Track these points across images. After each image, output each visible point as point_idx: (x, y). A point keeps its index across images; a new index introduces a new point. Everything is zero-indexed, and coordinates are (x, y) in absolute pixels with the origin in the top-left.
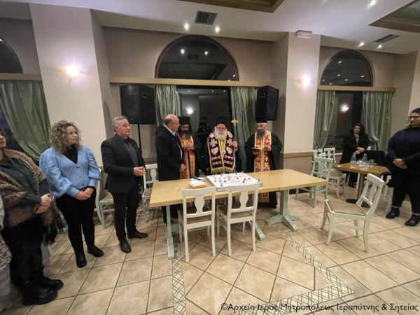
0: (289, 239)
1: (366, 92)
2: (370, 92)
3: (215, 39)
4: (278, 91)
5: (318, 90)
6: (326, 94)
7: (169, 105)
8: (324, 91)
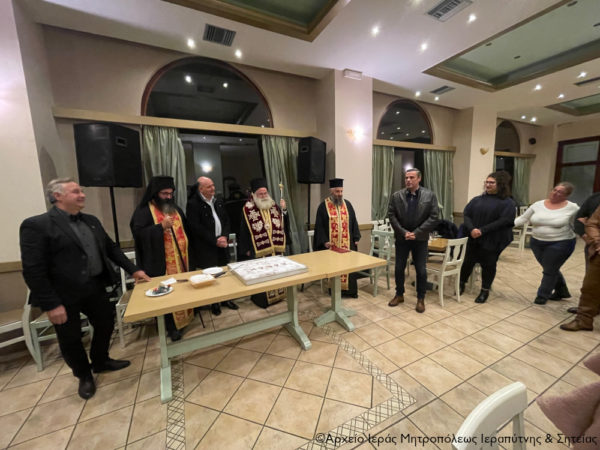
0: (343, 343)
1: (426, 150)
2: (431, 151)
3: (237, 68)
4: (325, 144)
5: (374, 146)
6: (385, 150)
7: (166, 158)
8: (382, 146)
